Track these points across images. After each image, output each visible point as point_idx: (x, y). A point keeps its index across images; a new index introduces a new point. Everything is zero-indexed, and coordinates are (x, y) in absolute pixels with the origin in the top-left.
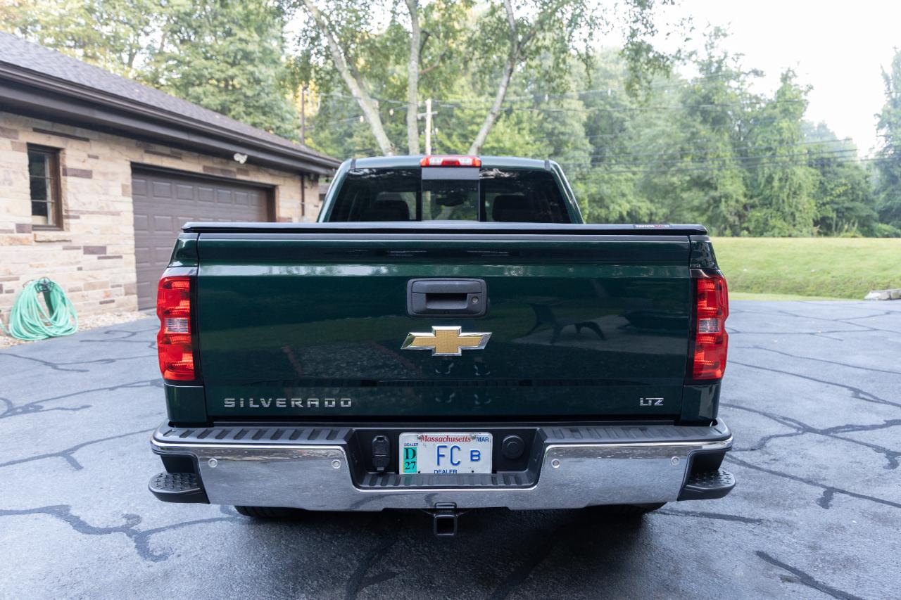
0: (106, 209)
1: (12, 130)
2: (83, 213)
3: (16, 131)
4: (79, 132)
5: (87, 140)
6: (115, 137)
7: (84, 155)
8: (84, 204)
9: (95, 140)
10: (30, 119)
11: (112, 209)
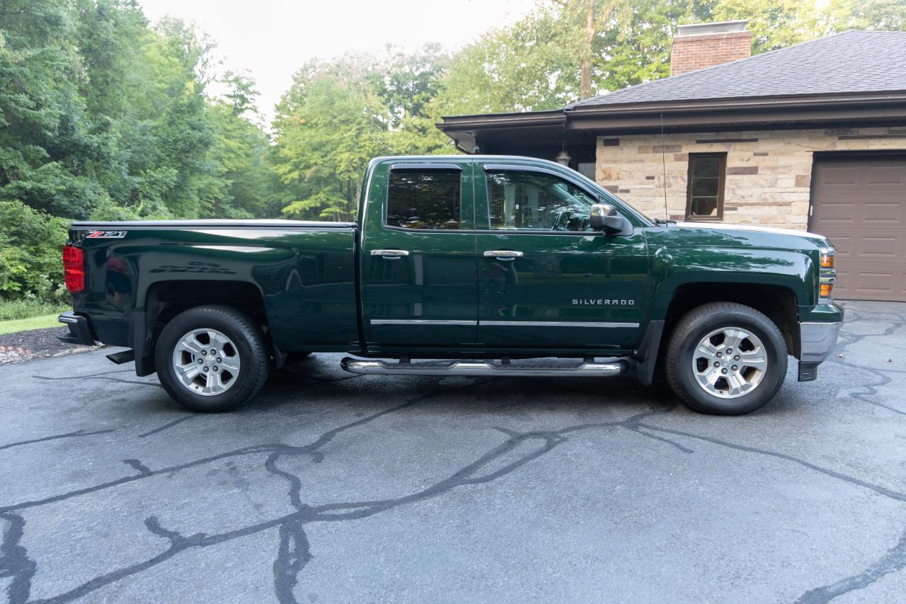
0: (771, 201)
1: (676, 146)
2: (741, 205)
3: (680, 147)
4: (745, 135)
5: (756, 140)
6: (794, 131)
7: (751, 154)
8: (743, 197)
9: (763, 139)
10: (694, 134)
11: (778, 200)
